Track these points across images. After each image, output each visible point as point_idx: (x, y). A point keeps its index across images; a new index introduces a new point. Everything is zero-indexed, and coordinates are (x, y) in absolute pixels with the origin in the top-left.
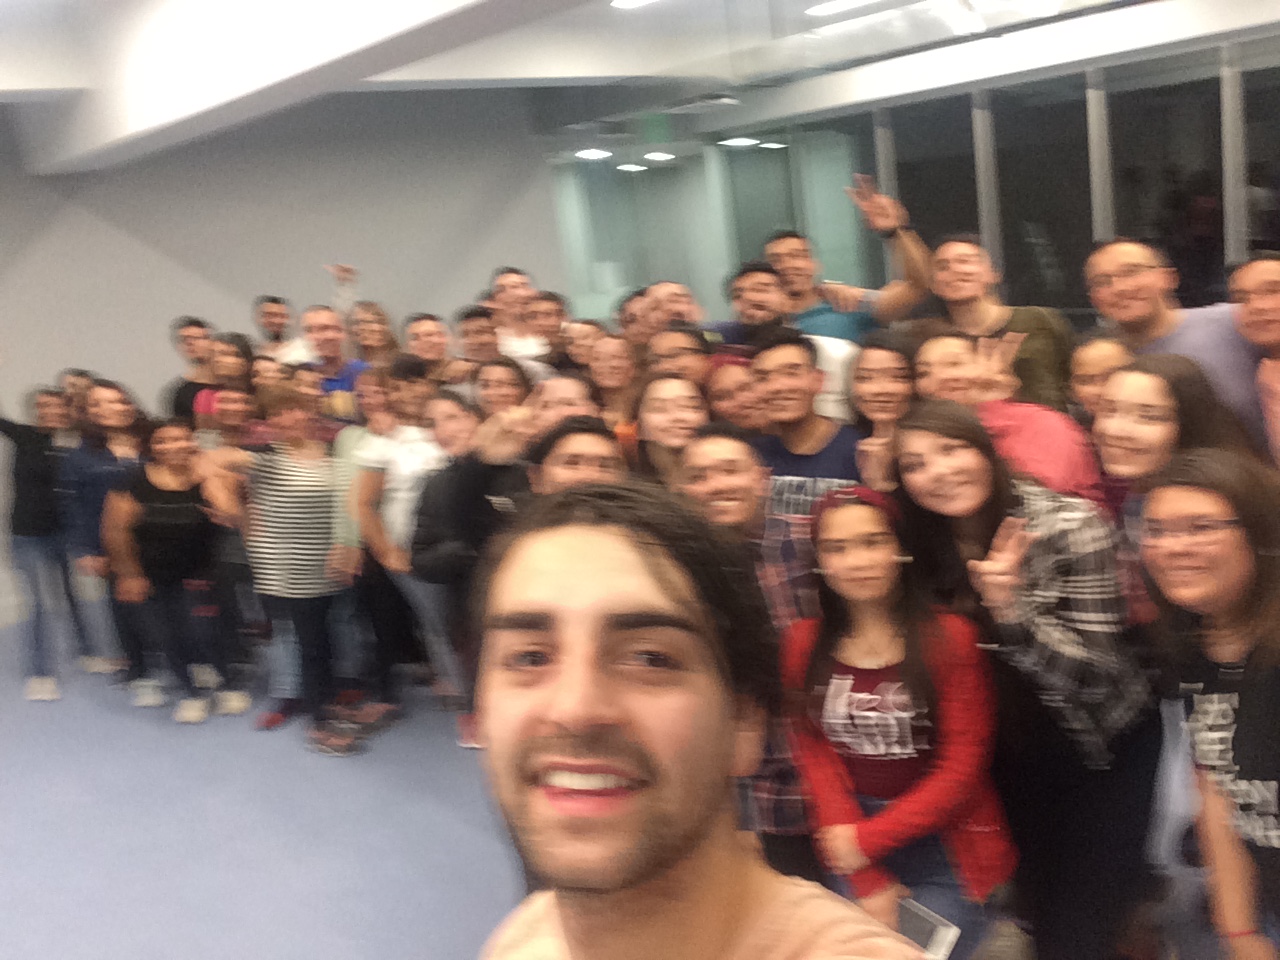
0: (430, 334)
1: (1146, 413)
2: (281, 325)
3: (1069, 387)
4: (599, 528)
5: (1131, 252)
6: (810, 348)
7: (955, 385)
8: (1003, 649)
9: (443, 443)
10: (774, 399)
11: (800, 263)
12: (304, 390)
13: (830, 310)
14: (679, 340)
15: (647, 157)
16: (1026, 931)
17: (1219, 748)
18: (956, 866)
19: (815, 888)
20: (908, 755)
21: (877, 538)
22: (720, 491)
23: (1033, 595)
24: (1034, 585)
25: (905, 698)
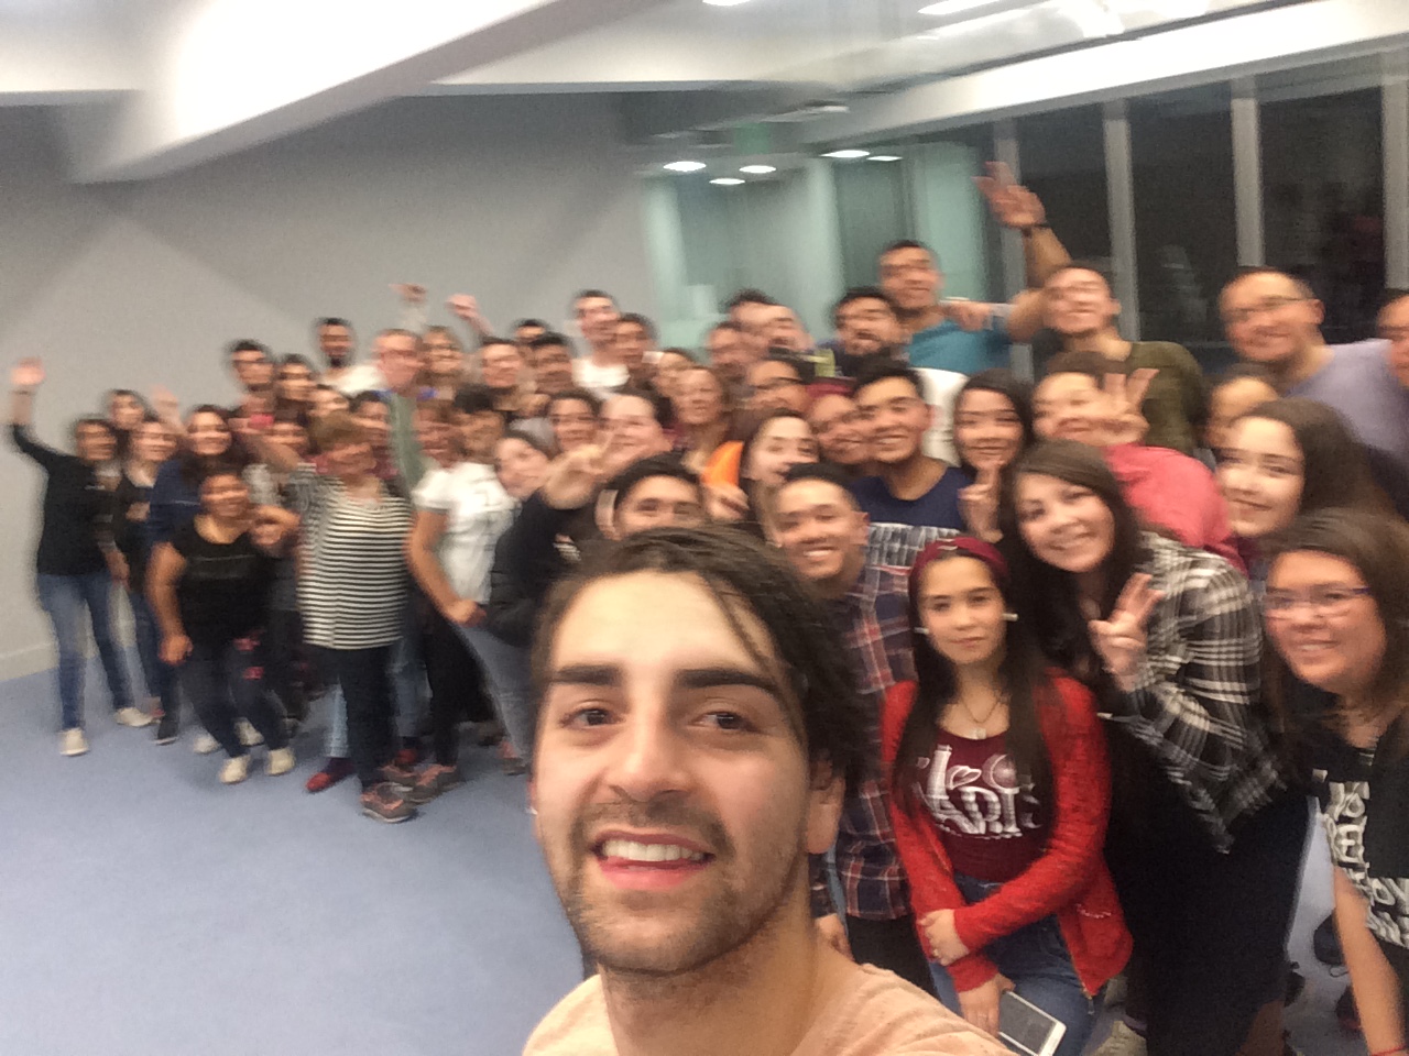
1: (1272, 465)
2: (340, 349)
4: (671, 576)
5: (1272, 283)
6: (916, 381)
7: (1075, 425)
8: (1117, 719)
10: (879, 438)
13: (955, 329)
14: (778, 370)
15: (745, 169)
16: (1139, 1032)
17: (1345, 842)
18: (1066, 957)
19: (888, 976)
20: (1012, 834)
21: (977, 594)
22: (821, 540)
23: (1166, 661)
24: (1168, 650)
25: (1008, 772)
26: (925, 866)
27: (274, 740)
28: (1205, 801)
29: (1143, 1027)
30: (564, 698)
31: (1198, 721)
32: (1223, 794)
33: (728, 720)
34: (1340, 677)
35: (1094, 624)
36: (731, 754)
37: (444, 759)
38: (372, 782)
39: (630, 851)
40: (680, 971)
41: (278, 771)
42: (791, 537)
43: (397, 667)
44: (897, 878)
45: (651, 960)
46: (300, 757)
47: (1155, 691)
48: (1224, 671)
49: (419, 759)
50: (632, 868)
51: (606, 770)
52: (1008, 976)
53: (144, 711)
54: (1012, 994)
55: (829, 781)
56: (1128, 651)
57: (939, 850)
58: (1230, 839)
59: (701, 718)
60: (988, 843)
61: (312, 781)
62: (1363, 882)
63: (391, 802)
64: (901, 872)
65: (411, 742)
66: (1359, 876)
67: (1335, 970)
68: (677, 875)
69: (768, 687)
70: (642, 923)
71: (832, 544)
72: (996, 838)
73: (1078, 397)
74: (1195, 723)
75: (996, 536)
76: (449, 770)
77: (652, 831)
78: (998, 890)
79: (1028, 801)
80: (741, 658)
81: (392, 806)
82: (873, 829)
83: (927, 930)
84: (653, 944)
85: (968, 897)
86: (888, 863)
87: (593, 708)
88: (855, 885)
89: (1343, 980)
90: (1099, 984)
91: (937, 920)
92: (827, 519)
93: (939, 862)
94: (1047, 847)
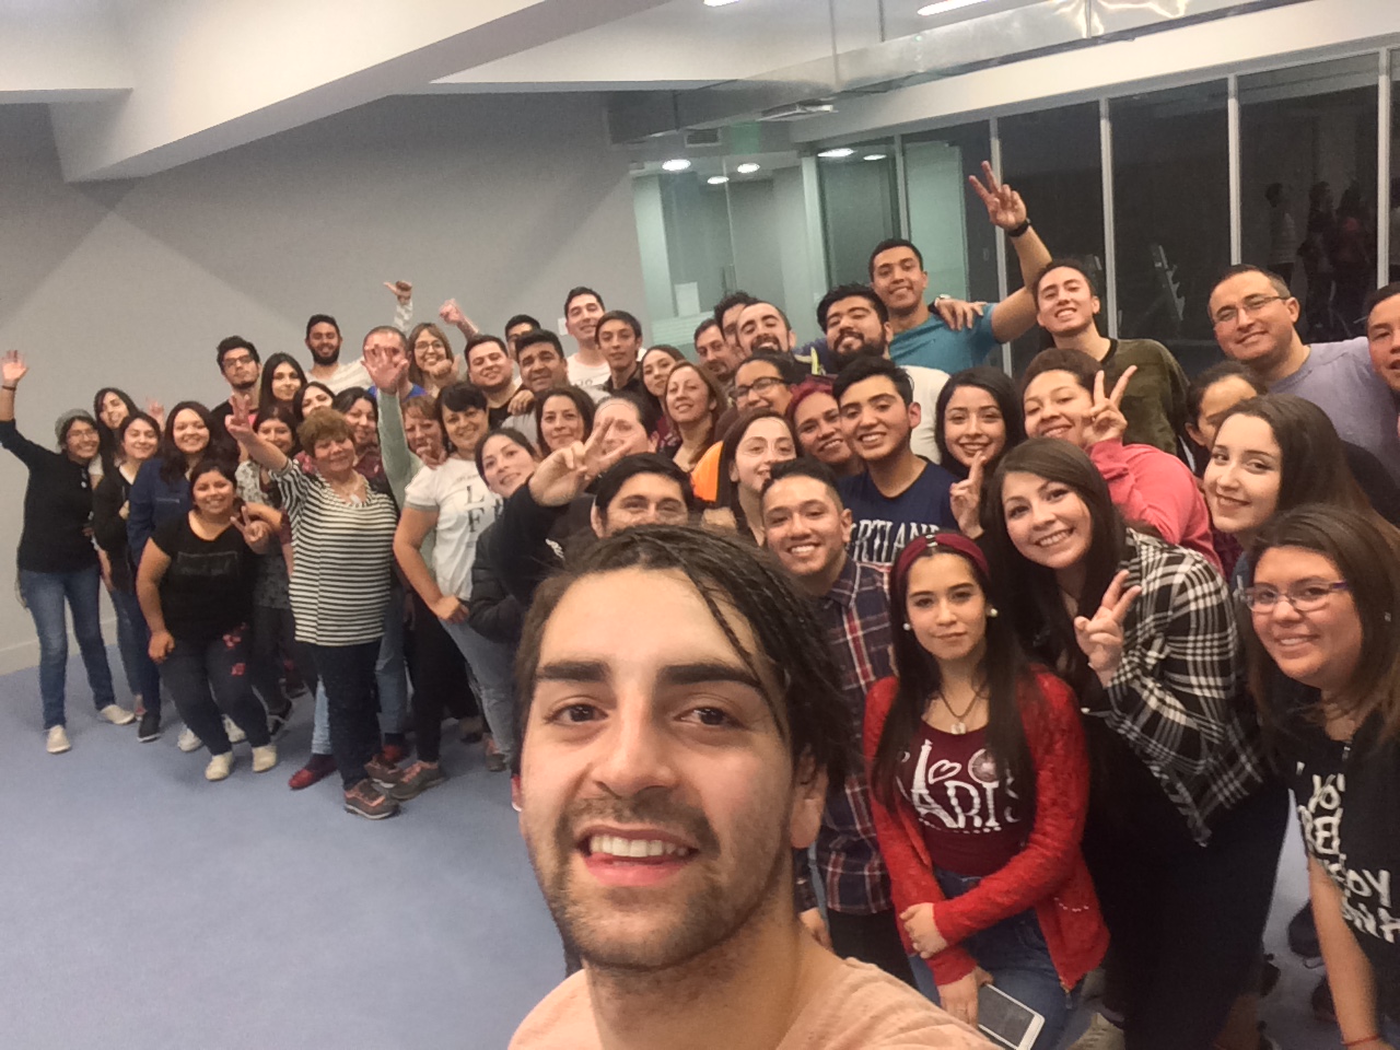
1: (1254, 461)
4: (660, 570)
8: (1100, 714)
16: (1117, 1024)
17: (1322, 834)
18: (1044, 949)
19: (872, 970)
20: (991, 828)
21: (961, 590)
22: (807, 536)
23: (1146, 656)
24: (1148, 645)
25: (988, 767)
26: (904, 858)
27: (258, 737)
28: (1184, 794)
29: (1120, 1019)
30: (549, 694)
31: (1176, 715)
32: (1201, 788)
33: (712, 716)
34: (1321, 671)
35: (1079, 620)
36: (715, 749)
37: (429, 752)
38: (356, 777)
39: (616, 847)
40: (664, 966)
41: (262, 768)
42: (778, 532)
43: (380, 665)
44: (878, 873)
45: (636, 956)
46: (283, 754)
47: (1136, 685)
48: (1208, 666)
49: (404, 755)
50: (616, 864)
51: (590, 766)
52: (987, 968)
53: (127, 707)
54: (990, 986)
55: (814, 776)
57: (918, 843)
58: (1208, 832)
59: (691, 711)
60: (968, 836)
61: (296, 776)
62: (1339, 873)
63: (374, 799)
64: (882, 867)
65: (393, 739)
66: (1335, 867)
67: (1310, 962)
68: (661, 871)
69: (755, 683)
70: (627, 919)
71: (819, 540)
72: (977, 832)
73: (1064, 394)
74: (1171, 717)
75: (976, 532)
76: (435, 766)
77: (637, 826)
78: (977, 884)
79: (1007, 795)
80: (725, 654)
81: (375, 803)
82: (854, 824)
83: (907, 924)
84: (638, 940)
85: (948, 891)
86: (869, 858)
87: (582, 705)
88: (836, 879)
89: (1318, 971)
90: (1077, 977)
91: (916, 915)
92: (815, 515)
93: (917, 855)
94: (1027, 841)
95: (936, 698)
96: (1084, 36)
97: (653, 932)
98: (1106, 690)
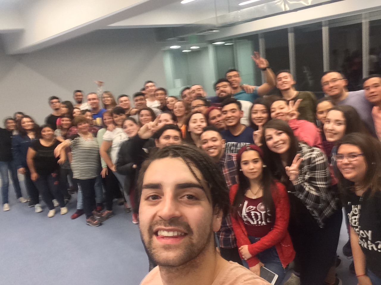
0: (125, 101)
1: (338, 122)
2: (81, 99)
3: (316, 115)
4: (175, 158)
5: (334, 75)
6: (239, 105)
7: (281, 114)
8: (293, 193)
9: (128, 133)
10: (228, 119)
11: (237, 79)
12: (88, 118)
13: (245, 92)
14: (200, 102)
15: (191, 48)
16: (297, 276)
17: (354, 221)
18: (278, 257)
19: (237, 264)
20: (263, 224)
21: (256, 160)
22: (212, 147)
23: (305, 177)
24: (305, 174)
25: (263, 207)
26: (240, 233)
27: (62, 205)
28: (316, 214)
29: (299, 274)
30: (146, 193)
31: (314, 192)
32: (321, 212)
33: (190, 197)
34: (354, 177)
35: (287, 168)
36: (191, 206)
37: (110, 208)
38: (90, 215)
39: (165, 234)
40: (179, 265)
41: (63, 213)
42: (205, 146)
43: (96, 184)
44: (233, 237)
45: (171, 263)
46: (69, 209)
47: (302, 184)
48: (321, 179)
49: (102, 209)
50: (165, 238)
51: (157, 212)
52: (263, 263)
53: (25, 198)
54: (264, 267)
55: (219, 213)
56: (295, 174)
57: (244, 229)
58: (323, 224)
59: (184, 196)
60: (258, 227)
61: (73, 216)
62: (358, 231)
63: (95, 221)
64: (234, 235)
65: (100, 204)
68: (178, 239)
69: (202, 188)
70: (168, 253)
71: (215, 147)
72: (259, 225)
73: (282, 107)
74: (312, 193)
75: (260, 145)
76: (111, 212)
77: (170, 228)
78: (259, 240)
79: (268, 215)
80: (193, 180)
81: (95, 222)
82: (227, 224)
83: (241, 251)
84: (171, 259)
85: (252, 241)
86: (231, 233)
87: (154, 195)
88: (222, 239)
89: (351, 260)
90: (287, 264)
91: (244, 248)
92: (215, 141)
93: (244, 232)
94: (273, 227)
95: (248, 189)
96: (284, 10)
97: (175, 256)
98: (294, 186)
